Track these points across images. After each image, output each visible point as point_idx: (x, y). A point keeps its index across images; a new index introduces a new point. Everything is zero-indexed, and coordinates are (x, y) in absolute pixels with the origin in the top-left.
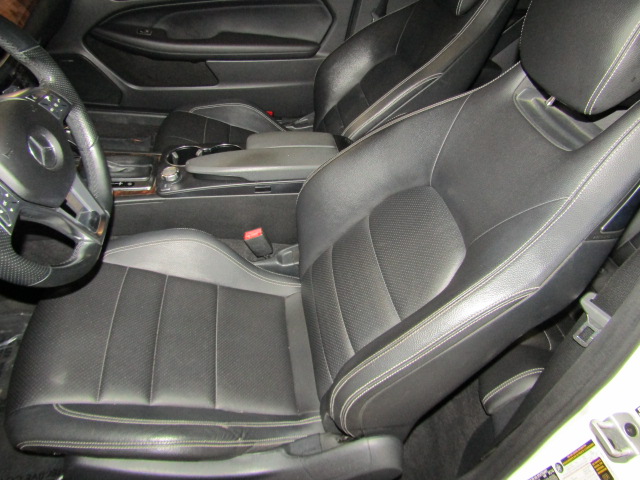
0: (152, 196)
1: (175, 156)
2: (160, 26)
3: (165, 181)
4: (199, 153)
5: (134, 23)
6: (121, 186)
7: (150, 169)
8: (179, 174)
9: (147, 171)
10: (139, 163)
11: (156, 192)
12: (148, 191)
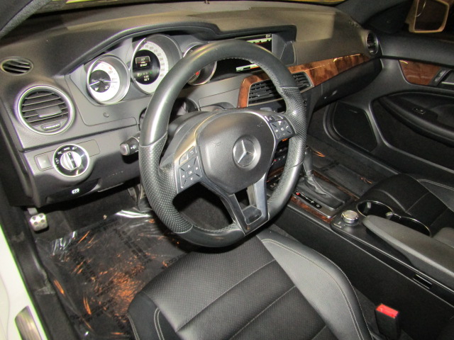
0: (325, 223)
1: (369, 206)
2: (436, 110)
3: (343, 219)
4: (389, 214)
5: (414, 102)
6: (312, 204)
7: (342, 204)
8: (356, 221)
9: (337, 204)
10: (338, 196)
11: (330, 223)
12: (326, 219)
